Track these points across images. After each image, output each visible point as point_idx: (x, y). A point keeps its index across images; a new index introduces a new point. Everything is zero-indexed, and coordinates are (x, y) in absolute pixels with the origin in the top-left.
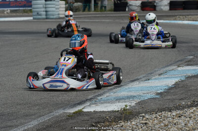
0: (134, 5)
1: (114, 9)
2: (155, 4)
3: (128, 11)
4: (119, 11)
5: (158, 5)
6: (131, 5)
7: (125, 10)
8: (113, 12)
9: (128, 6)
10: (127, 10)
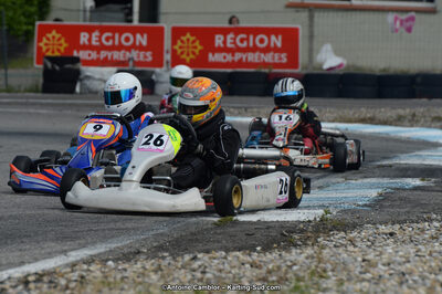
0: (97, 76)
1: (44, 85)
2: (154, 77)
3: (81, 93)
4: (58, 92)
5: (161, 79)
6: (88, 77)
7: (72, 91)
8: (39, 95)
9: (81, 80)
10: (78, 89)
